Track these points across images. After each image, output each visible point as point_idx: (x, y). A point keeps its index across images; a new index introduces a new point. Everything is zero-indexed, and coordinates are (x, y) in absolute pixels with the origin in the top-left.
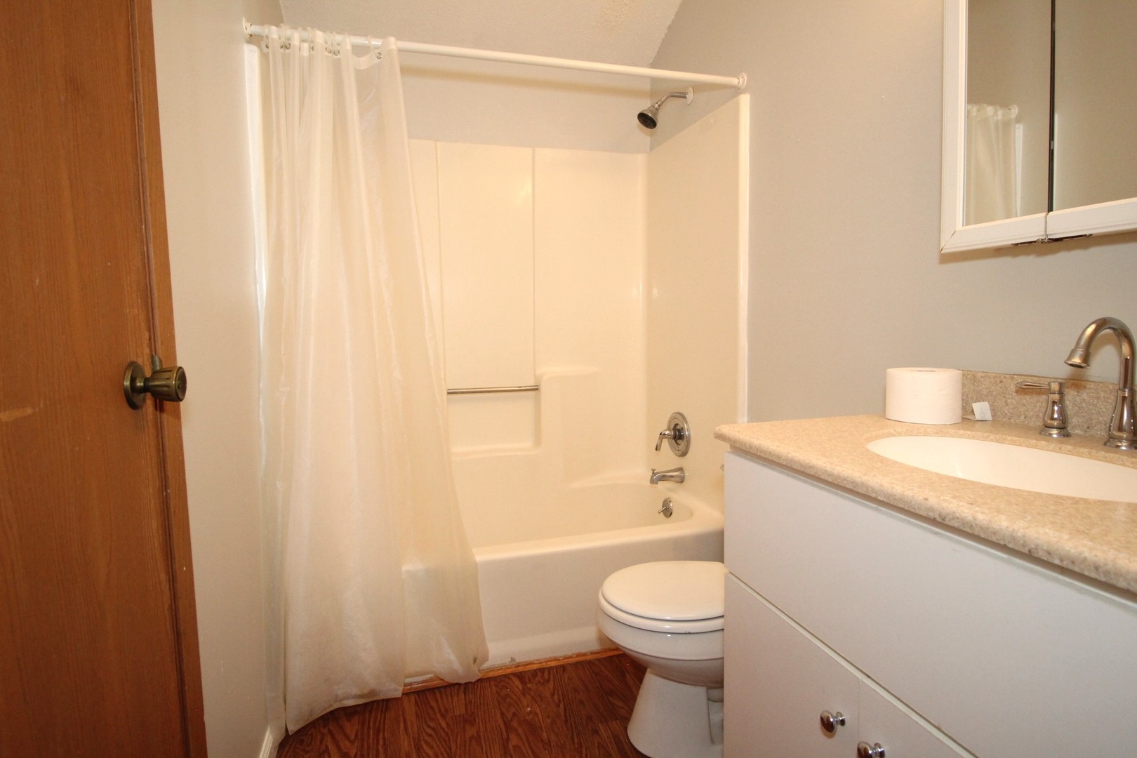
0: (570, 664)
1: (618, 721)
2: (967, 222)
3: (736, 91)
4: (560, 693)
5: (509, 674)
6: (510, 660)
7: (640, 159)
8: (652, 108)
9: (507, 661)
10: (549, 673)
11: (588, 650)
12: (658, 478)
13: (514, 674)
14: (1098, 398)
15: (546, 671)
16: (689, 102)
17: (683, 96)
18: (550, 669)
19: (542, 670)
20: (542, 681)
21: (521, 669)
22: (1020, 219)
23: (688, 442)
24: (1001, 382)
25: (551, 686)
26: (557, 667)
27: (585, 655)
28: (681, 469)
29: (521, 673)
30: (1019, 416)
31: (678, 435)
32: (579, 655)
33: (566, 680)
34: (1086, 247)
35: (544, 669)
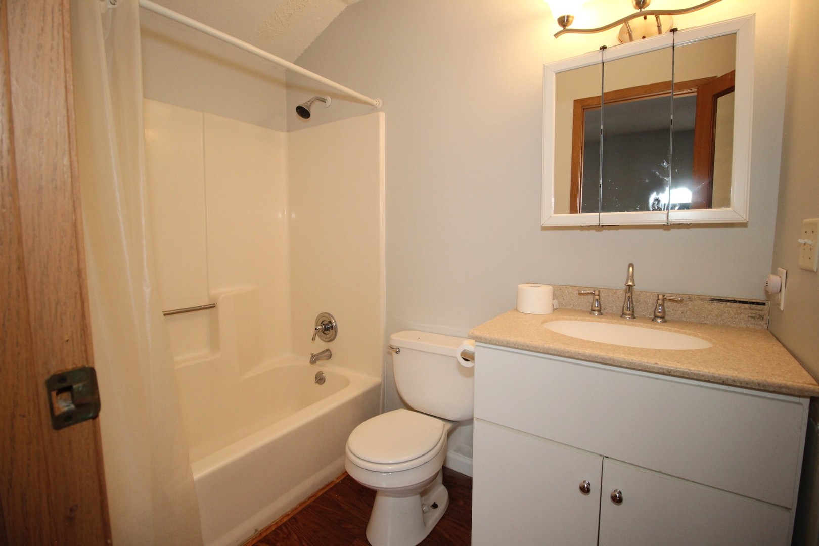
0: (297, 514)
1: (358, 539)
2: (555, 213)
3: (373, 108)
4: (305, 539)
5: (256, 543)
6: (254, 531)
7: (283, 135)
8: (306, 104)
9: (252, 533)
10: (287, 528)
11: (306, 498)
12: (314, 359)
13: (260, 542)
14: (609, 296)
15: (283, 527)
16: (328, 106)
17: (324, 101)
18: (285, 524)
19: (280, 528)
20: (285, 536)
21: (264, 535)
22: (581, 214)
23: (336, 331)
24: (560, 289)
25: (295, 537)
26: (289, 520)
27: (305, 502)
28: (328, 350)
29: (264, 538)
30: (571, 305)
31: (327, 328)
32: (301, 504)
33: (302, 527)
34: (617, 229)
35: (281, 526)
